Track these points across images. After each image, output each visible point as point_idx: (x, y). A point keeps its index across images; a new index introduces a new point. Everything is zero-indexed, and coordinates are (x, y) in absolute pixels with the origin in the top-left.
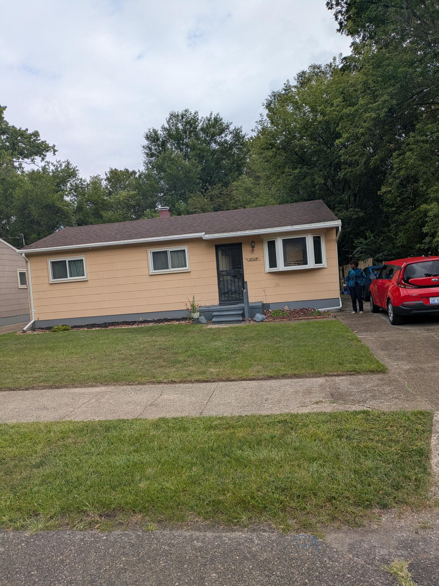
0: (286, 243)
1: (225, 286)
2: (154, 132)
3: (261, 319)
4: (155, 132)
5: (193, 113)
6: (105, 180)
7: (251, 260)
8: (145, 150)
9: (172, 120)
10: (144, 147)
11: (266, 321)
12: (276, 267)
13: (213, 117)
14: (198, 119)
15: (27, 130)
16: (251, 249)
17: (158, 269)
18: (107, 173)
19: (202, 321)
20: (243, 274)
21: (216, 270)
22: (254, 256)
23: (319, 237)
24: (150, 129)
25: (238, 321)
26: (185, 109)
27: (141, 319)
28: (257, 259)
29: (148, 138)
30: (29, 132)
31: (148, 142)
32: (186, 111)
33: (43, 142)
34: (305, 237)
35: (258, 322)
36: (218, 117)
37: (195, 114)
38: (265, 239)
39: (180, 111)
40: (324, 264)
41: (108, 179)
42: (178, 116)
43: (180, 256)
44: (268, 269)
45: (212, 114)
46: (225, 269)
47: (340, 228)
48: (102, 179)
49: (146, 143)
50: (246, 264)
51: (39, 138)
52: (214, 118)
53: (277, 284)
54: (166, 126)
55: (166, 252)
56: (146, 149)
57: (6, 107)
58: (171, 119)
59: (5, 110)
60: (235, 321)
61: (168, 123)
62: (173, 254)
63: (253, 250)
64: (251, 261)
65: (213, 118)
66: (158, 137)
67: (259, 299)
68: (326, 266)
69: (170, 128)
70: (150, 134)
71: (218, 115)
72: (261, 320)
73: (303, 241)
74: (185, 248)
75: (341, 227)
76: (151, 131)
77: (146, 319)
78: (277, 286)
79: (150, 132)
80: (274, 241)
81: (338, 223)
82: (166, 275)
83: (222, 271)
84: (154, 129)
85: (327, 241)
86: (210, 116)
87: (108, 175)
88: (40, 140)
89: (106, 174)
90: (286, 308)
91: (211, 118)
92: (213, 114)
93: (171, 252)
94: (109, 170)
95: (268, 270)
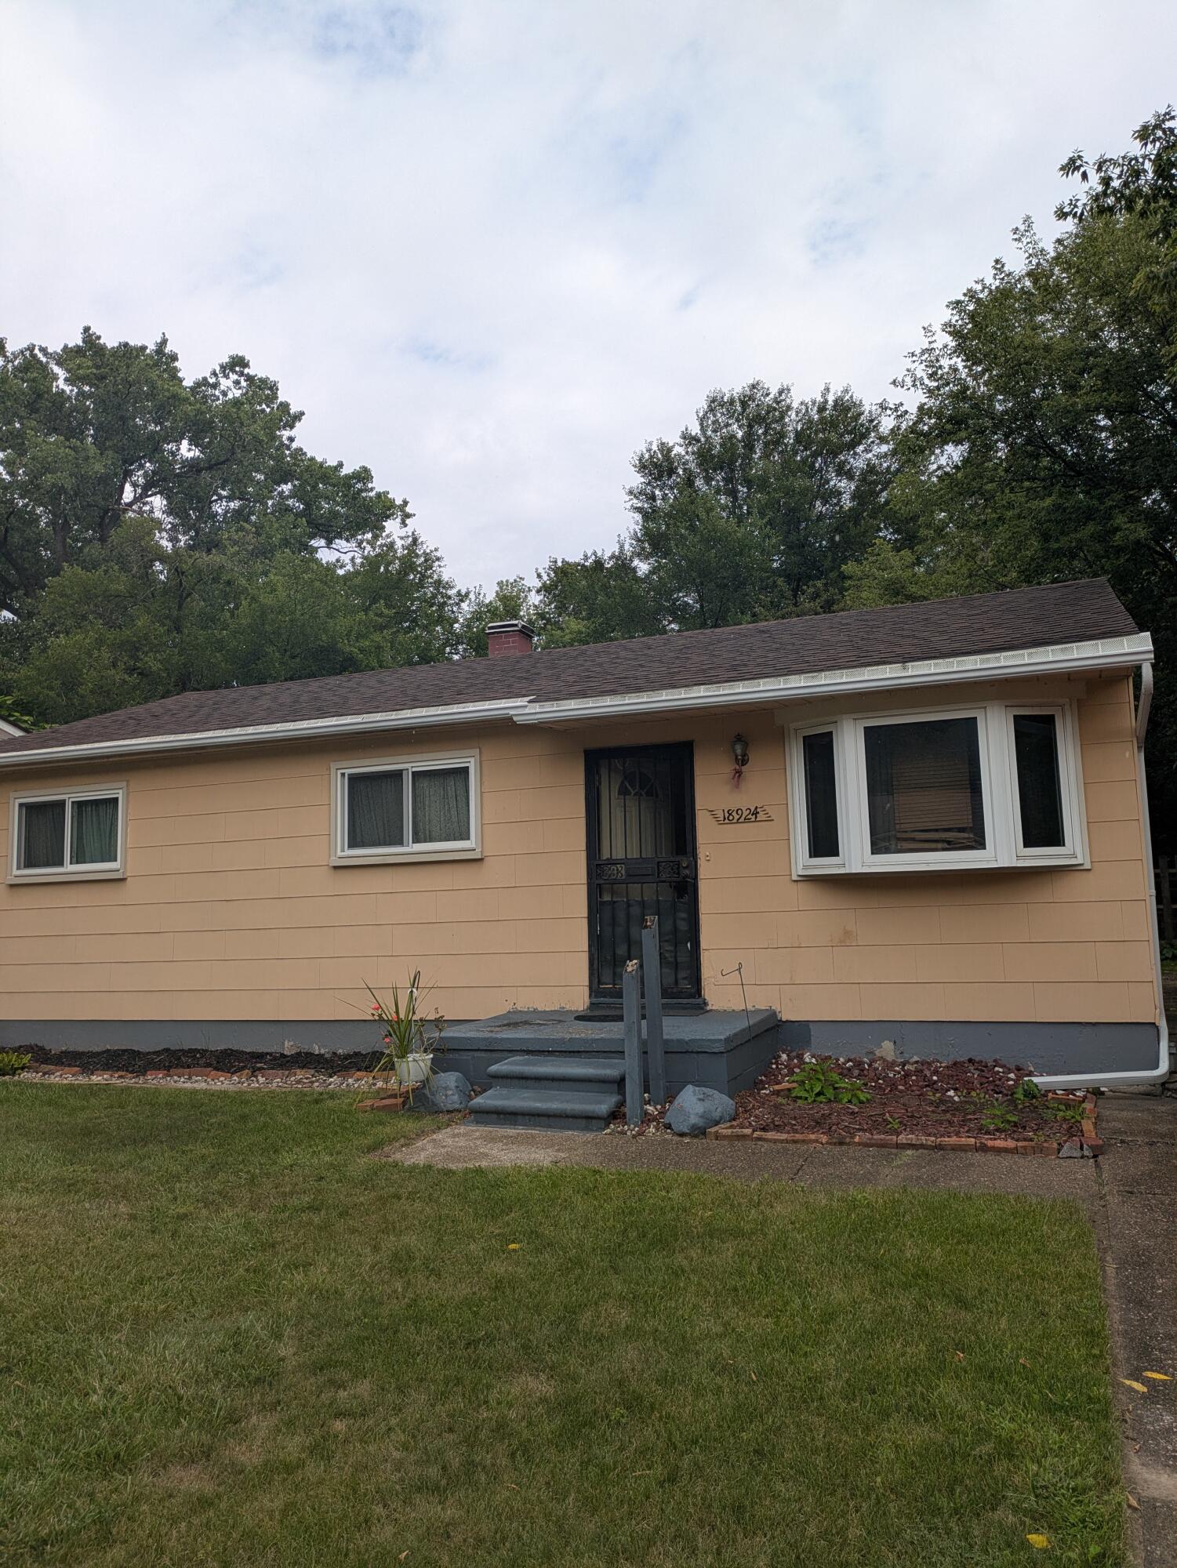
0: (878, 743)
1: (620, 930)
2: (661, 451)
3: (694, 1120)
4: (666, 449)
5: (774, 392)
6: (538, 591)
7: (729, 817)
8: (635, 501)
9: (715, 416)
10: (631, 493)
11: (717, 1137)
12: (837, 854)
13: (831, 399)
14: (789, 408)
15: (341, 465)
16: (728, 768)
17: (363, 845)
18: (541, 571)
19: (440, 1099)
20: (696, 878)
21: (582, 857)
22: (743, 800)
23: (1050, 720)
24: (651, 443)
25: (587, 1121)
26: (751, 382)
27: (288, 1048)
28: (756, 813)
29: (643, 466)
30: (346, 471)
31: (643, 480)
32: (753, 386)
33: (379, 495)
34: (975, 719)
35: (682, 1135)
36: (847, 397)
37: (781, 393)
38: (793, 726)
39: (734, 386)
40: (1075, 846)
41: (545, 589)
42: (732, 402)
43: (451, 793)
44: (803, 861)
45: (827, 390)
46: (619, 854)
47: (1147, 673)
48: (530, 590)
49: (637, 480)
50: (707, 831)
51: (370, 486)
52: (836, 401)
53: (847, 933)
54: (695, 430)
55: (397, 775)
56: (637, 498)
57: (302, 414)
58: (712, 410)
59: (300, 420)
60: (575, 1117)
61: (701, 424)
62: (424, 783)
63: (739, 773)
64: (731, 822)
65: (831, 402)
66: (672, 463)
67: (761, 1000)
68: (1081, 858)
69: (707, 438)
70: (651, 457)
71: (846, 391)
72: (694, 1127)
73: (965, 735)
74: (467, 759)
75: (1154, 666)
76: (655, 448)
77: (305, 1048)
78: (846, 939)
79: (649, 450)
80: (831, 733)
81: (1137, 647)
82: (390, 870)
83: (612, 862)
84: (663, 444)
85: (1087, 741)
86: (823, 395)
87: (545, 578)
88: (372, 489)
89: (539, 576)
90: (887, 1050)
91: (826, 401)
92: (832, 391)
93: (416, 775)
94: (547, 564)
95: (805, 867)
